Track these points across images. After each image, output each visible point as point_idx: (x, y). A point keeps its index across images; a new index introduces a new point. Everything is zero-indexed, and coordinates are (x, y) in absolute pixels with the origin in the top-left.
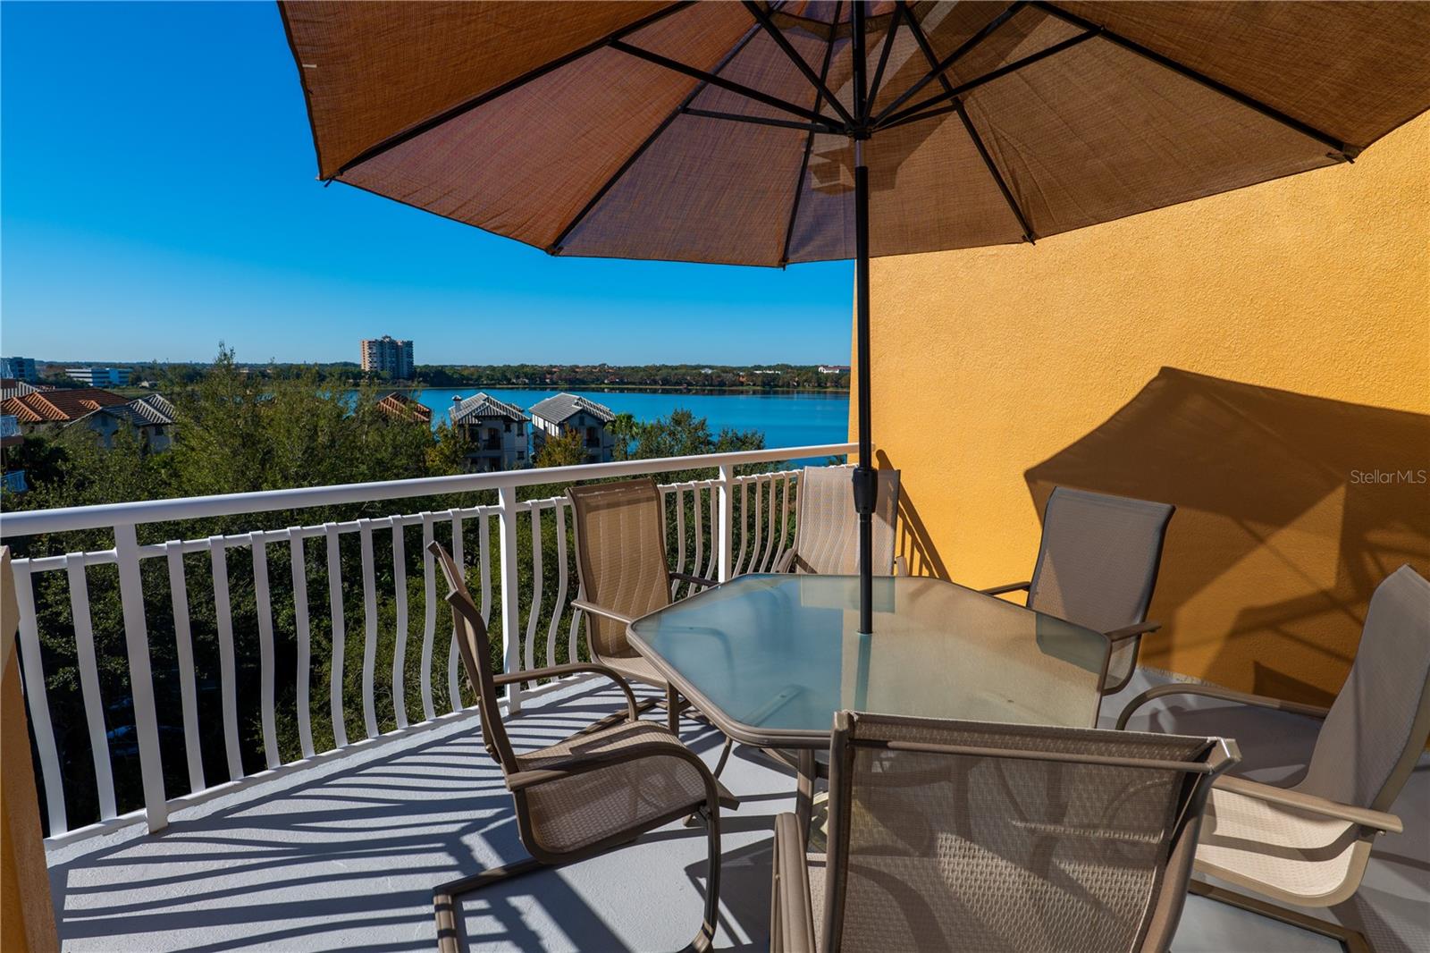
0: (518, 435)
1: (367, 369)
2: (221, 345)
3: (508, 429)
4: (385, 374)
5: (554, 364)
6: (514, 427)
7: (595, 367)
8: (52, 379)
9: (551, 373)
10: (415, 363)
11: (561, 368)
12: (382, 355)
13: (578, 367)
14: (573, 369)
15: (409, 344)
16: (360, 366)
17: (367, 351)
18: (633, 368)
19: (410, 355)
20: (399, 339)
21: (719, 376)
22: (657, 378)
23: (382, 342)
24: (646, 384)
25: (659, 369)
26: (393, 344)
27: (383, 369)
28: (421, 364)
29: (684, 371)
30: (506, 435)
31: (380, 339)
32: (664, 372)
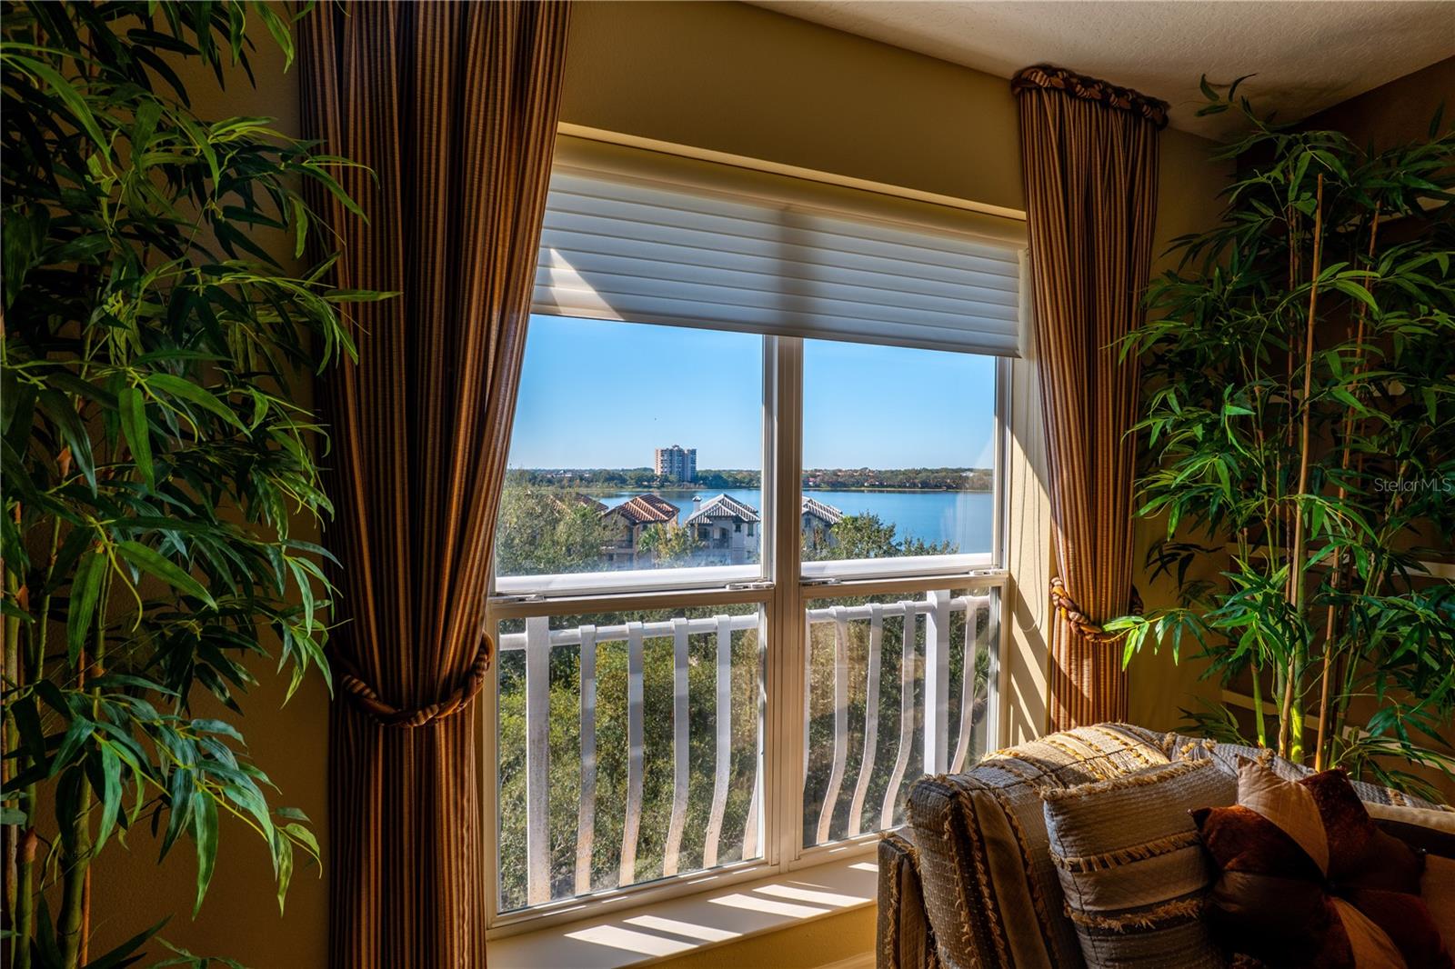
0: (749, 535)
1: (659, 474)
3: (738, 529)
4: (673, 477)
5: (818, 468)
6: (745, 527)
7: (856, 471)
9: (815, 477)
10: (698, 469)
11: (825, 473)
12: (671, 461)
13: (840, 471)
14: (835, 473)
15: (693, 452)
16: (653, 471)
17: (660, 458)
18: (892, 472)
19: (694, 462)
20: (685, 448)
21: (981, 479)
22: (917, 481)
23: (671, 451)
24: (905, 487)
25: (918, 472)
26: (680, 452)
27: (671, 473)
28: (703, 469)
29: (944, 474)
30: (735, 535)
31: (670, 448)
32: (924, 474)
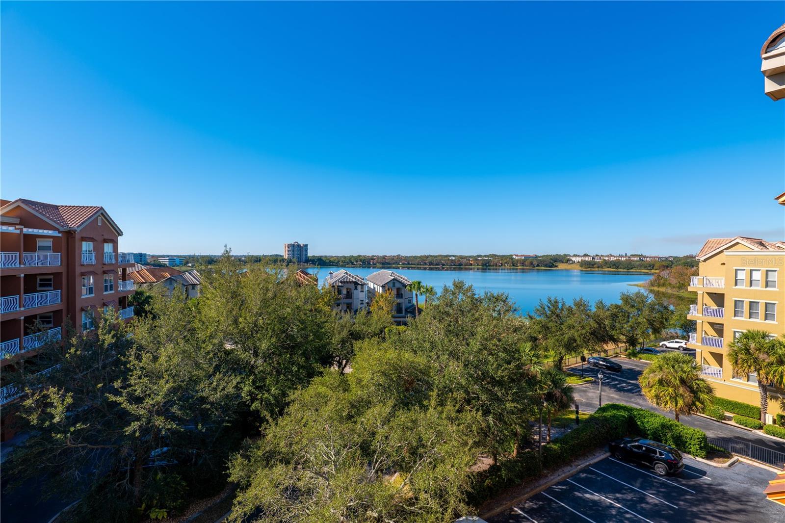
0: (361, 292)
1: (286, 258)
2: (226, 246)
3: (356, 288)
4: (294, 260)
5: (374, 255)
6: (359, 287)
7: (394, 256)
8: (153, 262)
9: (373, 259)
10: (309, 255)
11: (378, 256)
12: (293, 251)
13: (386, 256)
14: (384, 257)
15: (306, 246)
16: (283, 256)
17: (287, 249)
18: (414, 257)
19: (306, 251)
20: (302, 243)
21: (459, 261)
22: (427, 262)
23: (294, 245)
24: (421, 265)
25: (427, 257)
26: (299, 245)
27: (293, 257)
28: (311, 255)
29: (440, 258)
30: (355, 292)
31: (293, 243)
32: (430, 258)
